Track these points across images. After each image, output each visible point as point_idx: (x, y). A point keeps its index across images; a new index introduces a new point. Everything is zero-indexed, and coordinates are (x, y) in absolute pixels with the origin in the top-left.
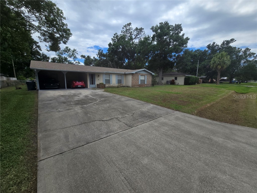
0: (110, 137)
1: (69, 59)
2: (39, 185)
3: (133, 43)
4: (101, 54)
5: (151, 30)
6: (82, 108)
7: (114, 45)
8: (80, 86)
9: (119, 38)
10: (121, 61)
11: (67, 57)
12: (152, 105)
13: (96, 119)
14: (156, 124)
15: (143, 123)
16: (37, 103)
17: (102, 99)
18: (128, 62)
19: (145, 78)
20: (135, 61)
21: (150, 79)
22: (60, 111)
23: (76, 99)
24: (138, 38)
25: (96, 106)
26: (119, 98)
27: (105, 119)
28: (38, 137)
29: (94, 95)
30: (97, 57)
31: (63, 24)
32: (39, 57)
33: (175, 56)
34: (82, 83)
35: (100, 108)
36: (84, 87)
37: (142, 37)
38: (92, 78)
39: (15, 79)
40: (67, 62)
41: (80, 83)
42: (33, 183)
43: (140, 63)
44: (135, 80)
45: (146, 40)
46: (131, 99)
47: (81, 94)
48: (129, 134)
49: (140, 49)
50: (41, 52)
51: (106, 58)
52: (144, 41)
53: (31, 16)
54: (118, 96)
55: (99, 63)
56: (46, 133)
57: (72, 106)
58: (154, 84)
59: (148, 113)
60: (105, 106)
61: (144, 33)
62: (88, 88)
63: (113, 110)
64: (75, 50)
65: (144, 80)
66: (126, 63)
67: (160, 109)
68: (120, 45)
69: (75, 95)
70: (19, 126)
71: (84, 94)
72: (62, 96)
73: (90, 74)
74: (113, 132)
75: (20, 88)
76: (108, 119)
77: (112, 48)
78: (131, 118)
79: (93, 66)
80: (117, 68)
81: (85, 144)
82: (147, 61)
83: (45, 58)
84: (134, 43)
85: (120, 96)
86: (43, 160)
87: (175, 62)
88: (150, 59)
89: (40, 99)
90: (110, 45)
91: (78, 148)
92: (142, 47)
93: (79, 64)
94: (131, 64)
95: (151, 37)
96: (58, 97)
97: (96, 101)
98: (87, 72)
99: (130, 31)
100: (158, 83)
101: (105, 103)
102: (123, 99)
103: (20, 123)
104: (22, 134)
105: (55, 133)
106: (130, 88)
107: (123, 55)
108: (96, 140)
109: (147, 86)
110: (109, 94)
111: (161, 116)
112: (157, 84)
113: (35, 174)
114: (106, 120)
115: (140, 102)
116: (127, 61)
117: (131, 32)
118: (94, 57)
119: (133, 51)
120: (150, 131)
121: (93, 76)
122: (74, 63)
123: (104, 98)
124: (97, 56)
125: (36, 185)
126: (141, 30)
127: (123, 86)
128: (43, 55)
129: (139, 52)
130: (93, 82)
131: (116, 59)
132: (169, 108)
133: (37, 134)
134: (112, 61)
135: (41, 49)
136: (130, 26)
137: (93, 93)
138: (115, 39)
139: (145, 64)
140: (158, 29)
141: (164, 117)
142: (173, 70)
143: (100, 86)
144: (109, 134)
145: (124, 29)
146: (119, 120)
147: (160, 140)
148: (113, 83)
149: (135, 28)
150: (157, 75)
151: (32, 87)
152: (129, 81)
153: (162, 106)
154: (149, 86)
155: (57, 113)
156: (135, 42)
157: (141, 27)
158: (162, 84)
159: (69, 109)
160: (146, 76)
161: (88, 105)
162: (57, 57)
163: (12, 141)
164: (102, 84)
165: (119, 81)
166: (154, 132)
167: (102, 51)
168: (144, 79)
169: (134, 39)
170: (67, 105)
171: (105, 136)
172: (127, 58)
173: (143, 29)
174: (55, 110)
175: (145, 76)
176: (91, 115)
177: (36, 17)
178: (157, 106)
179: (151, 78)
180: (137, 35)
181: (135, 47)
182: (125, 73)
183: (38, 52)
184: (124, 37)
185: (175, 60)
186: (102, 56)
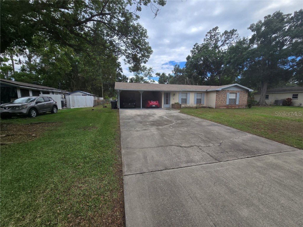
0: (191, 167)
1: (145, 78)
2: (126, 198)
3: (219, 51)
4: (177, 70)
5: (250, 29)
6: (158, 129)
7: (193, 57)
8: (154, 106)
9: (201, 48)
10: (202, 76)
11: (144, 77)
12: (249, 136)
13: (173, 144)
14: (259, 164)
15: (236, 158)
16: (119, 121)
17: (179, 121)
18: (212, 76)
19: (236, 97)
20: (221, 74)
21: (245, 98)
22: (137, 131)
23: (151, 120)
24: (227, 44)
25: (172, 129)
26: (199, 122)
27: (183, 145)
28: (122, 152)
29: (169, 116)
30: (172, 74)
31: (146, 43)
32: (120, 78)
33: (293, 61)
34: (157, 103)
35: (177, 132)
36: (158, 107)
37: (234, 42)
38: (167, 97)
39: (102, 99)
40: (142, 81)
41: (155, 102)
42: (121, 194)
43: (228, 77)
44: (221, 99)
45: (241, 45)
46: (216, 124)
47: (155, 114)
48: (216, 169)
49: (230, 58)
50: (122, 74)
51: (183, 74)
52: (237, 47)
53: (120, 43)
54: (197, 120)
55: (174, 80)
56: (128, 150)
57: (148, 127)
58: (251, 104)
59: (244, 146)
60: (182, 130)
61: (237, 35)
62: (162, 108)
63: (193, 136)
64: (151, 69)
65: (235, 100)
66: (207, 78)
67: (266, 143)
68: (202, 56)
69: (150, 115)
70: (107, 140)
71: (159, 115)
72: (139, 115)
73: (165, 93)
74: (194, 162)
75: (106, 107)
76: (187, 146)
77: (191, 62)
78: (218, 149)
79: (167, 83)
80: (196, 85)
81: (163, 170)
82: (240, 73)
83: (125, 79)
84: (221, 51)
85: (201, 120)
86: (127, 175)
87: (294, 70)
88: (245, 69)
89: (120, 117)
90: (188, 58)
91: (156, 172)
92: (234, 55)
93: (154, 83)
94: (215, 78)
95: (249, 39)
96: (135, 116)
97: (171, 123)
98: (162, 91)
99: (216, 37)
100: (259, 103)
101: (183, 127)
102: (205, 123)
103: (108, 138)
104: (110, 147)
105: (135, 151)
106: (212, 109)
107: (204, 69)
108: (175, 168)
109: (239, 107)
110: (185, 116)
111: (267, 153)
112: (256, 105)
113: (122, 186)
114: (185, 147)
115: (229, 129)
116: (209, 75)
117: (218, 38)
118: (169, 74)
119: (219, 62)
120: (249, 172)
121: (168, 95)
122: (150, 82)
123: (180, 120)
124: (173, 72)
125: (124, 197)
126: (233, 32)
127: (203, 107)
128: (124, 76)
129: (229, 62)
130: (167, 102)
131: (195, 74)
132: (282, 143)
133: (121, 149)
134: (190, 76)
135: (123, 71)
136: (217, 31)
137: (167, 114)
138: (195, 51)
139: (237, 77)
140: (261, 27)
141: (275, 156)
142: (289, 83)
143: (176, 106)
144: (189, 164)
145: (207, 37)
146: (200, 149)
147: (270, 190)
148: (190, 104)
149: (223, 32)
150: (256, 91)
151: (114, 106)
152: (212, 100)
153: (269, 139)
154: (242, 107)
155: (135, 132)
156: (223, 50)
157: (232, 29)
158: (266, 105)
159: (145, 130)
160: (238, 94)
161: (163, 127)
162: (135, 77)
163: (104, 152)
164: (178, 104)
165: (199, 101)
166: (257, 174)
167: (179, 66)
168: (234, 98)
169: (221, 46)
170: (143, 125)
171: (185, 165)
172: (211, 70)
173: (236, 30)
174: (133, 129)
175: (236, 93)
176: (167, 138)
177: (124, 43)
178: (258, 137)
179: (247, 96)
180: (225, 41)
181: (223, 56)
182: (207, 90)
183: (120, 74)
184: (207, 46)
185: (295, 67)
186: (178, 72)
